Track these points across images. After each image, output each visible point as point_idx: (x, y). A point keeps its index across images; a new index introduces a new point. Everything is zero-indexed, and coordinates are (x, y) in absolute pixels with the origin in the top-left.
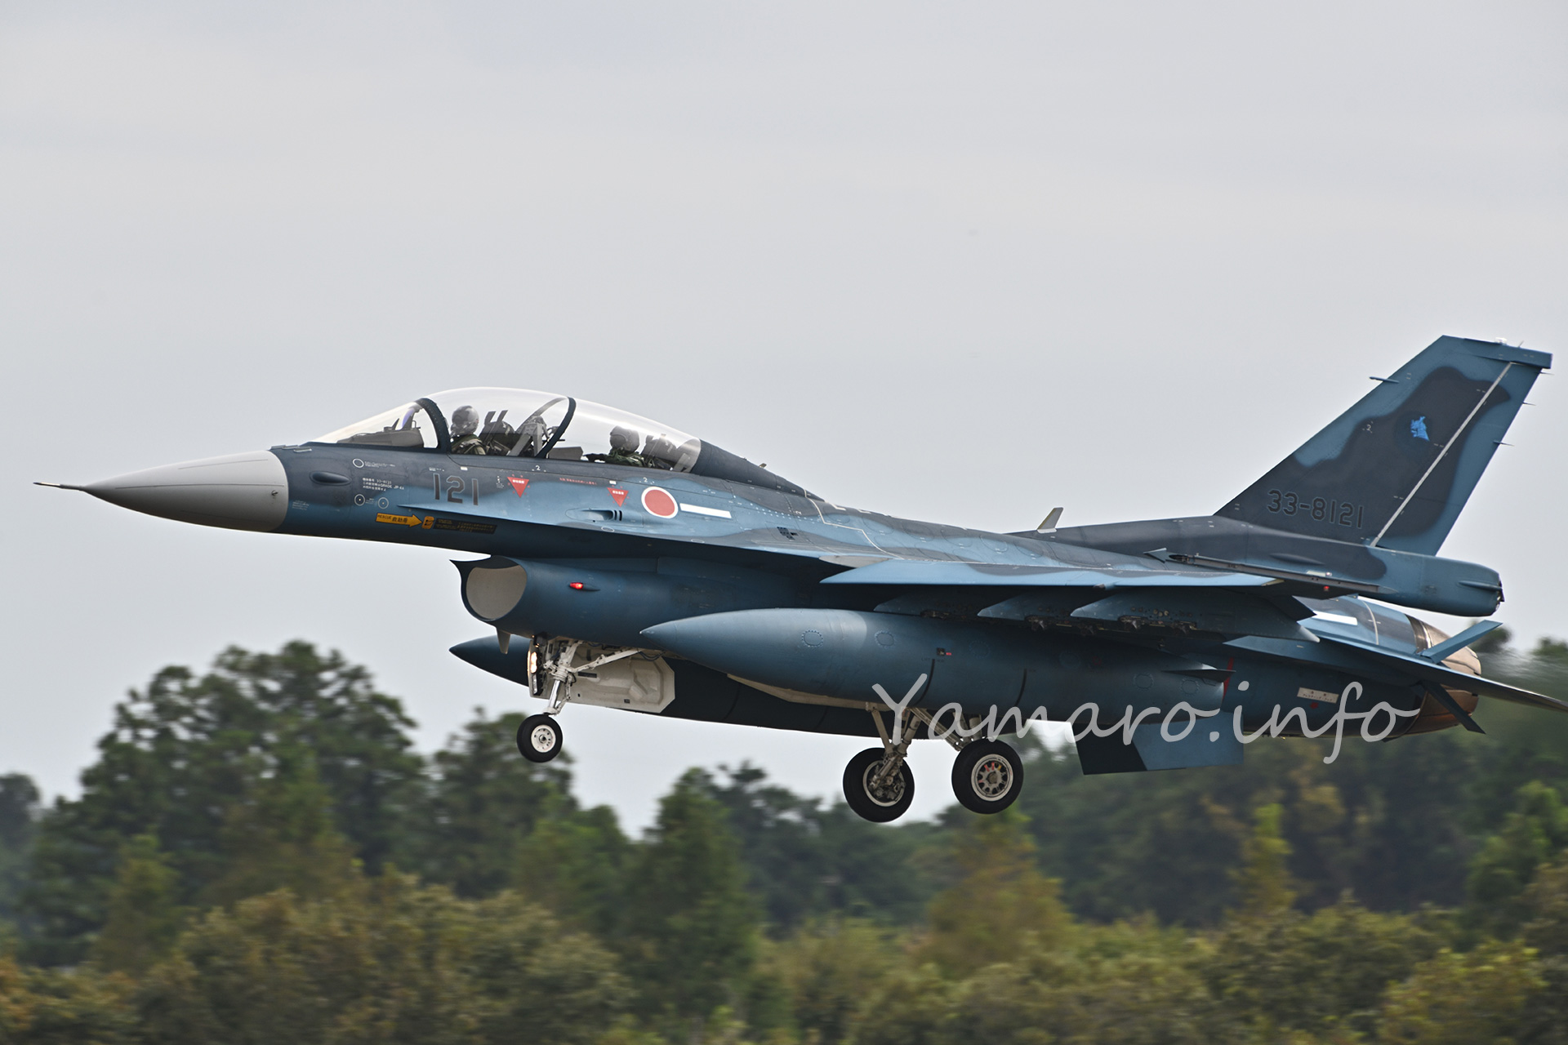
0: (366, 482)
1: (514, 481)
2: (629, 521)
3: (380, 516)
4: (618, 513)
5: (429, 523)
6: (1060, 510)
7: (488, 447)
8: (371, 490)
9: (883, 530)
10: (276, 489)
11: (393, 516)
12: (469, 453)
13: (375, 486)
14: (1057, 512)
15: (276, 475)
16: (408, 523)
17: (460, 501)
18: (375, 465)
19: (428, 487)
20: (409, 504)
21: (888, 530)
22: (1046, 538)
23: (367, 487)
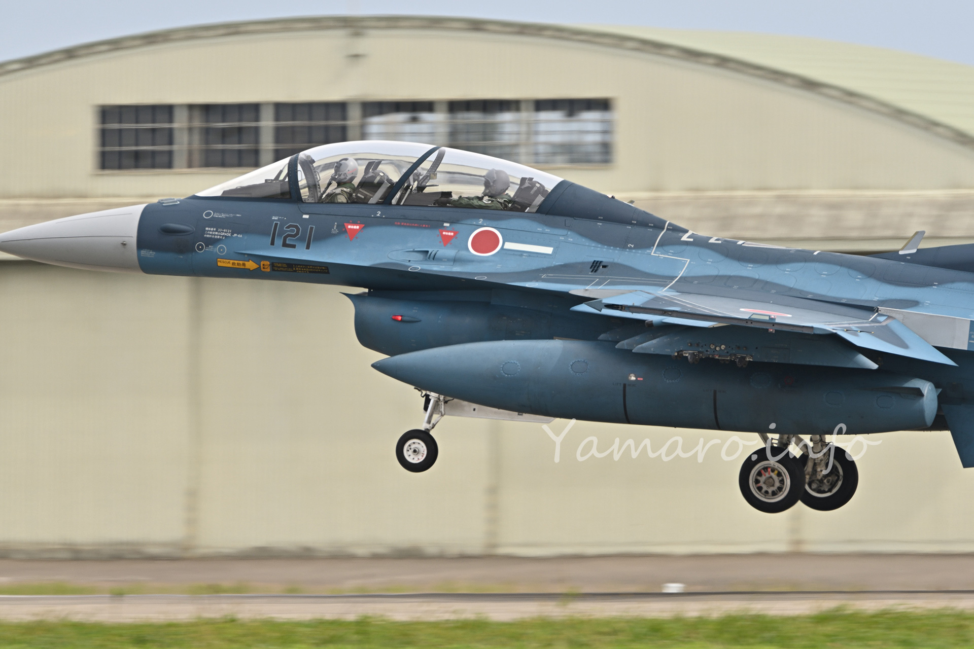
0: (208, 231)
1: (349, 227)
2: (441, 260)
3: (221, 262)
4: (434, 253)
5: (265, 267)
8: (210, 238)
10: (127, 240)
11: (232, 261)
13: (215, 235)
16: (247, 267)
17: (294, 246)
18: (224, 215)
19: (264, 233)
20: (245, 250)
23: (208, 236)
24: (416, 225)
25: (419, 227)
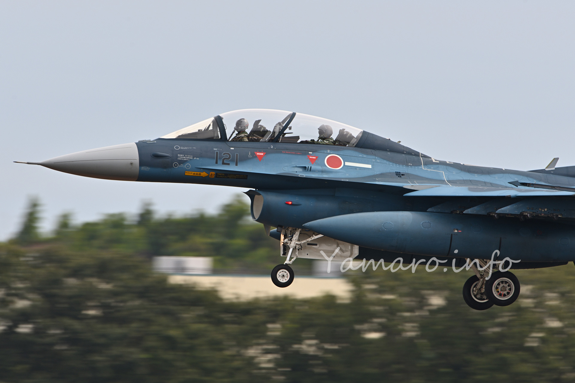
0: (179, 156)
1: (258, 154)
2: (314, 171)
3: (187, 173)
4: (310, 168)
5: (212, 175)
6: (557, 159)
7: (250, 137)
9: (455, 171)
10: (133, 161)
11: (193, 172)
12: (239, 141)
13: (184, 158)
14: (556, 160)
15: (134, 155)
16: (201, 175)
17: (229, 164)
18: (186, 148)
19: (212, 158)
20: (201, 166)
21: (459, 171)
22: (549, 172)
23: (180, 159)
24: (294, 153)
25: (296, 154)
